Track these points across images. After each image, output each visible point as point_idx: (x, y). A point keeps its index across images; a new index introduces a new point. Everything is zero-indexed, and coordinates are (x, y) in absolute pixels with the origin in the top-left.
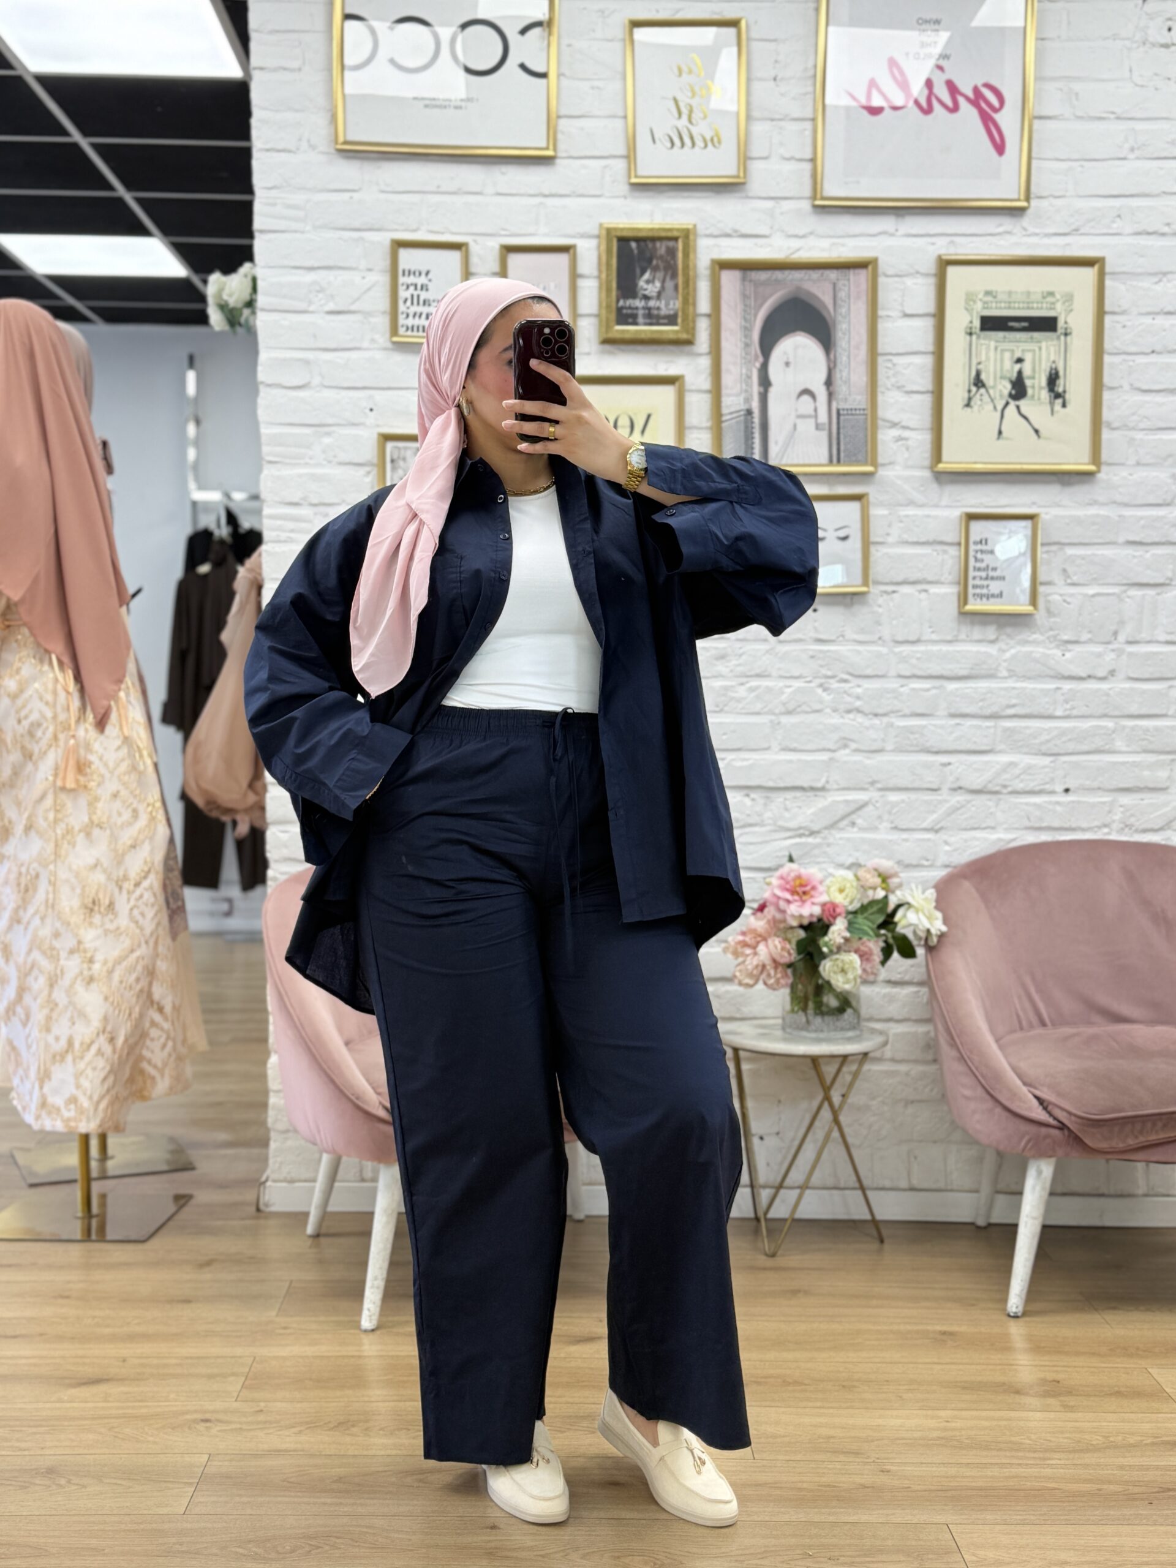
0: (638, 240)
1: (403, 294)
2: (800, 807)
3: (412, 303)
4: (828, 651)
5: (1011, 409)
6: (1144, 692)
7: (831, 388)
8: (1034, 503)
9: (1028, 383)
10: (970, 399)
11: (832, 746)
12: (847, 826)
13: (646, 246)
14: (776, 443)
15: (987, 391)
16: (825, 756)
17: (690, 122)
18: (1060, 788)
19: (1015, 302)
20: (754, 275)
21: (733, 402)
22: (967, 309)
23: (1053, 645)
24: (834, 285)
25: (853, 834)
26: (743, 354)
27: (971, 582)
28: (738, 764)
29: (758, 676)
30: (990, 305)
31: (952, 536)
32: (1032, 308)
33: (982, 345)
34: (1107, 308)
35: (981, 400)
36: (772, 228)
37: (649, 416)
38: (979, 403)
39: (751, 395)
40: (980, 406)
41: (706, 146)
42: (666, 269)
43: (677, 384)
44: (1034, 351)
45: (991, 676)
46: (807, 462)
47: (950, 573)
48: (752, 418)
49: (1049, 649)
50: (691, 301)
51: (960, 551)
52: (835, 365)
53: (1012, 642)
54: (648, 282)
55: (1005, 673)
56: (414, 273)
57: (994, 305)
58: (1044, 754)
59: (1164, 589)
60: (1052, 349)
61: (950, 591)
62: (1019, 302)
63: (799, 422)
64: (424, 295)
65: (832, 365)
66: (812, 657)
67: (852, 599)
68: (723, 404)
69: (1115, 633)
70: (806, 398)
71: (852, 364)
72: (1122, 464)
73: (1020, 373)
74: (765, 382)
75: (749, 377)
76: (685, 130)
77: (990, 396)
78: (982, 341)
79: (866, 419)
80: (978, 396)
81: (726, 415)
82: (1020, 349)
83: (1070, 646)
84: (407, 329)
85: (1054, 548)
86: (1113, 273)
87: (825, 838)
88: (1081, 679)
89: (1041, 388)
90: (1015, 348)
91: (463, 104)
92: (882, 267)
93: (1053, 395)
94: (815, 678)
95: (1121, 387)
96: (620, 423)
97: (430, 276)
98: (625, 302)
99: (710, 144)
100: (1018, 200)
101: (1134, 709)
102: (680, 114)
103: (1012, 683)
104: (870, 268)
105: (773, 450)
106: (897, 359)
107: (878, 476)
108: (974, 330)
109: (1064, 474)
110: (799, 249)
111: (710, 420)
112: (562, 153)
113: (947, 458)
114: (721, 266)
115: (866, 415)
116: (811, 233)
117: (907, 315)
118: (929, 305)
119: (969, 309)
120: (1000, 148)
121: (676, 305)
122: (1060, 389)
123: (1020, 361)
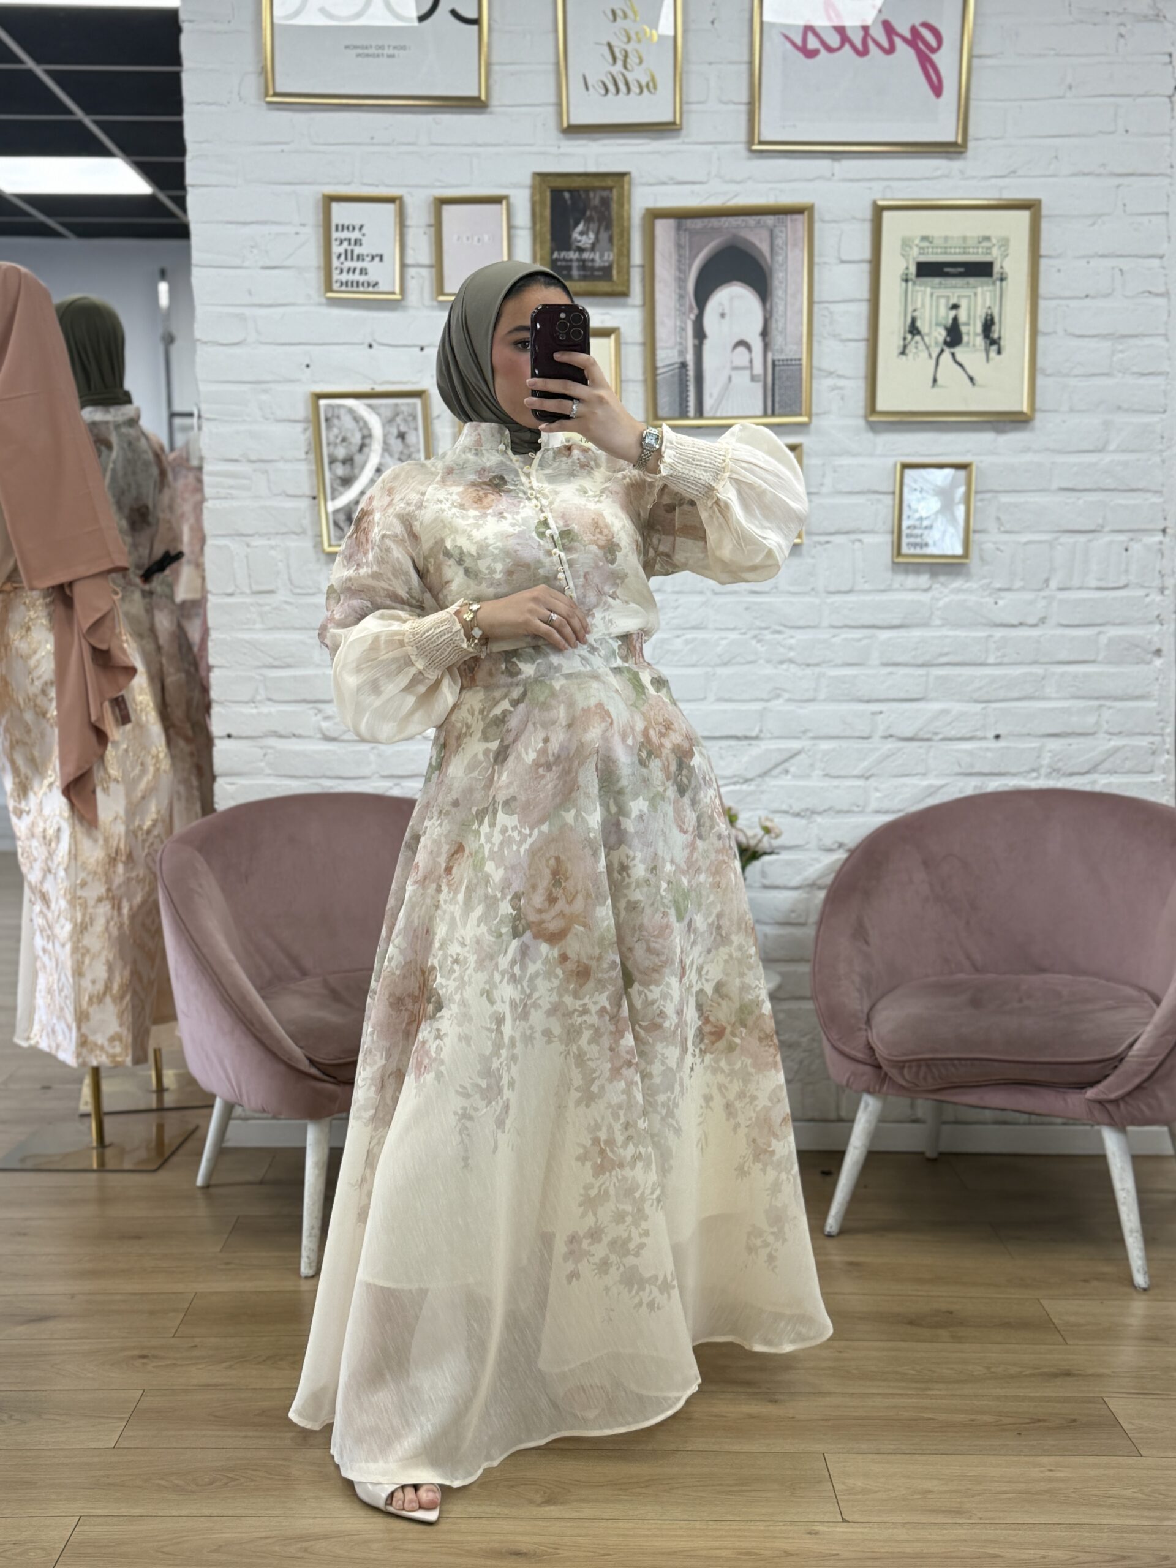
0: (570, 191)
1: (337, 250)
2: (734, 756)
3: (346, 258)
4: (762, 603)
5: (946, 356)
6: (1074, 639)
7: (767, 339)
8: (968, 451)
9: (964, 329)
10: (905, 347)
11: (765, 696)
12: (781, 773)
13: (582, 196)
14: (711, 395)
15: (923, 339)
16: (757, 706)
17: (625, 67)
18: (991, 734)
19: (951, 247)
20: (689, 223)
21: (667, 356)
22: (903, 255)
23: (986, 593)
24: (771, 232)
25: (786, 781)
26: (678, 306)
27: (905, 531)
29: (694, 628)
30: (926, 251)
31: (887, 486)
32: (969, 253)
33: (917, 291)
34: (1043, 252)
35: (916, 348)
36: (708, 174)
38: (914, 350)
39: (686, 348)
40: (916, 353)
41: (641, 92)
42: (600, 221)
43: (613, 337)
44: (969, 297)
45: (925, 625)
46: (741, 413)
47: (884, 523)
48: (687, 370)
49: (982, 597)
50: (625, 252)
51: (894, 499)
52: (771, 314)
53: (946, 591)
54: (582, 233)
55: (938, 622)
56: (348, 228)
57: (930, 250)
58: (977, 701)
59: (1096, 535)
60: (988, 294)
61: (882, 541)
62: (955, 248)
63: (734, 374)
64: (357, 250)
65: (768, 315)
66: (747, 609)
68: (658, 357)
69: (1047, 581)
70: (741, 350)
71: (789, 313)
72: (1055, 411)
73: (955, 319)
74: (700, 335)
75: (683, 329)
76: (621, 77)
77: (925, 344)
78: (918, 288)
79: (801, 370)
80: (913, 343)
81: (660, 368)
82: (956, 295)
83: (1002, 594)
84: (342, 284)
85: (988, 496)
86: (1049, 216)
87: (758, 786)
88: (1013, 626)
89: (976, 335)
90: (951, 294)
91: (396, 52)
92: (817, 212)
93: (988, 342)
94: (750, 629)
95: (1055, 332)
97: (364, 230)
98: (559, 254)
99: (645, 90)
100: (956, 142)
101: (1063, 656)
102: (615, 60)
103: (945, 632)
104: (806, 213)
105: (708, 403)
106: (833, 307)
107: (812, 426)
108: (910, 277)
109: (998, 422)
110: (736, 196)
111: (645, 373)
112: (495, 101)
113: (880, 406)
114: (654, 215)
115: (801, 365)
116: (749, 178)
117: (843, 262)
118: (866, 252)
119: (905, 255)
120: (938, 89)
121: (610, 256)
122: (995, 336)
123: (955, 307)
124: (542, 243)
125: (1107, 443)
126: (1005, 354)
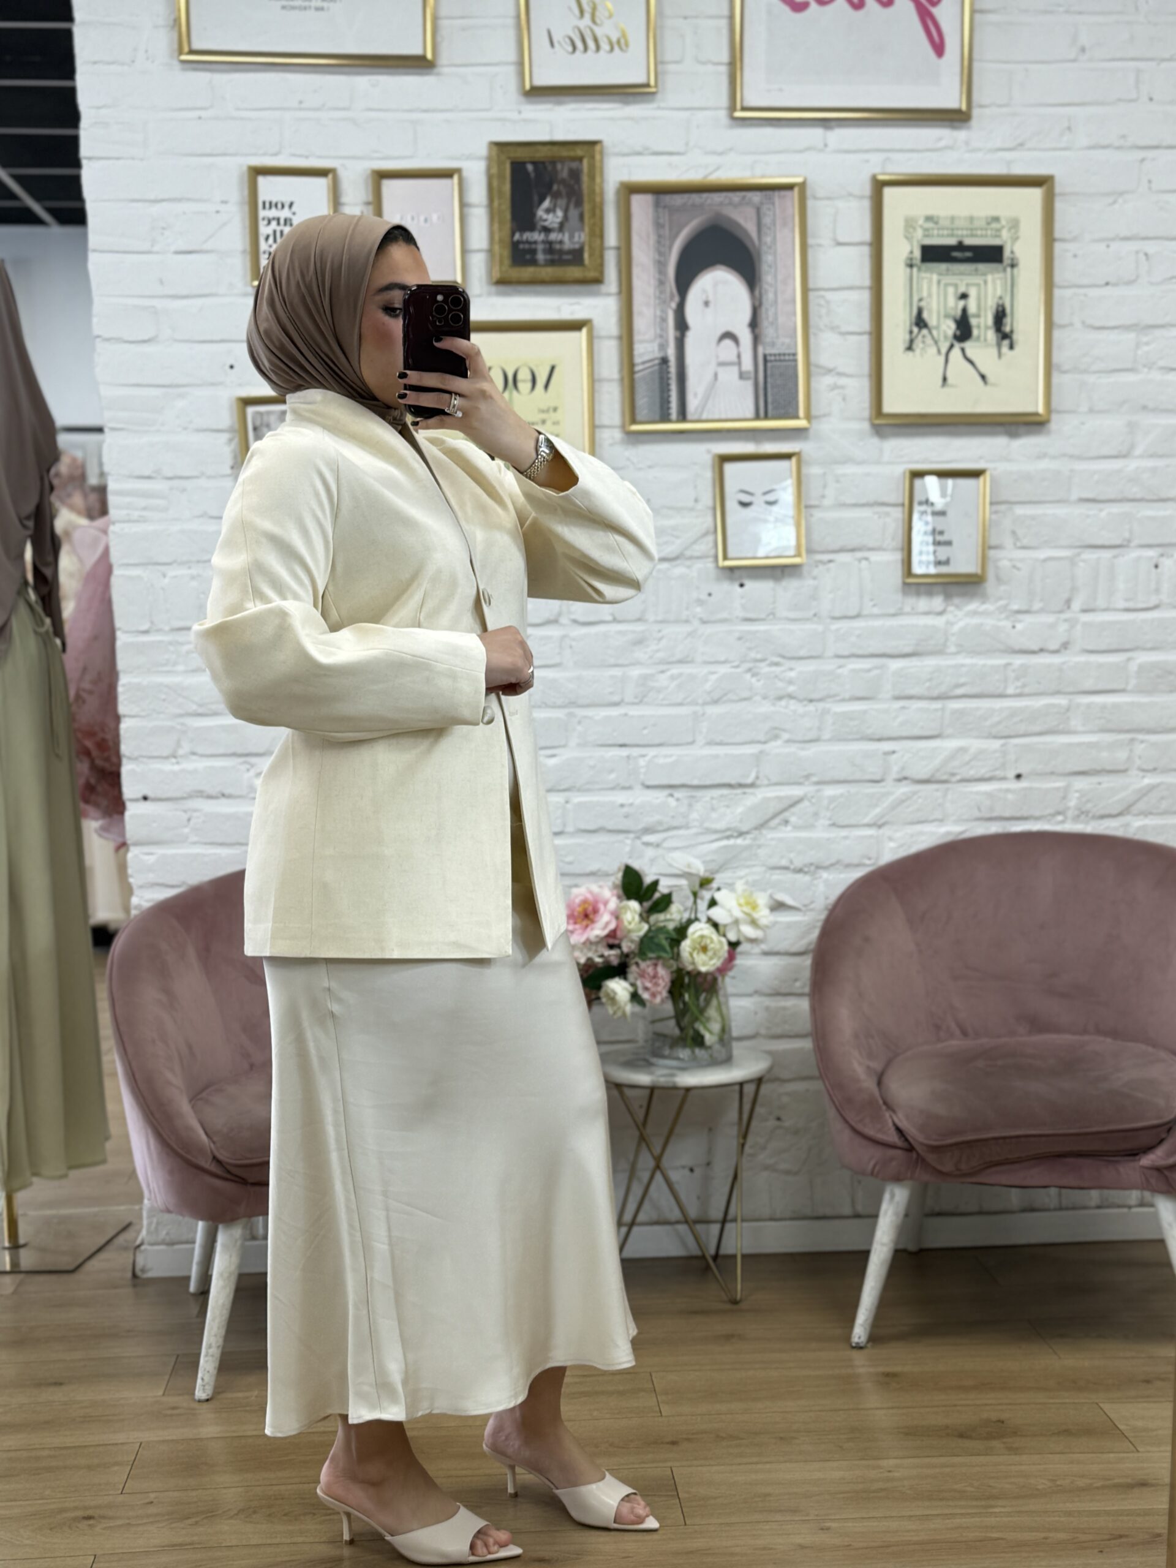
1: (264, 230)
2: (728, 806)
3: (275, 241)
4: (759, 630)
5: (956, 352)
6: (1100, 666)
7: (757, 331)
8: (981, 457)
9: (973, 321)
10: (911, 341)
11: (762, 738)
12: (779, 824)
13: (545, 168)
14: (695, 395)
15: (930, 333)
16: (754, 749)
17: (594, 21)
18: (1012, 774)
19: (958, 229)
20: (668, 200)
21: (646, 350)
22: (906, 237)
23: (1003, 616)
24: (757, 209)
25: (786, 833)
26: (658, 293)
27: (914, 547)
28: (661, 761)
29: (681, 662)
30: (931, 232)
31: (895, 496)
32: (979, 236)
33: (923, 278)
34: (1057, 234)
35: (923, 342)
36: (687, 144)
37: (553, 368)
38: (921, 345)
39: (667, 341)
40: (923, 349)
41: (612, 49)
42: (568, 197)
43: (584, 330)
44: (979, 285)
45: (939, 652)
46: (730, 416)
47: (891, 538)
48: (668, 367)
49: (999, 620)
50: (598, 232)
51: (903, 512)
52: (761, 304)
53: (960, 614)
54: (548, 211)
55: (953, 649)
56: (276, 205)
57: (936, 232)
58: (995, 737)
59: (1122, 550)
60: (998, 282)
61: (890, 559)
62: (962, 229)
63: (721, 370)
65: (757, 304)
66: (740, 639)
67: (783, 572)
68: (636, 352)
69: (1068, 602)
70: (728, 342)
71: (780, 302)
72: (1074, 412)
73: (964, 311)
74: (682, 326)
75: (664, 320)
76: (588, 31)
77: (933, 338)
78: (923, 275)
79: (795, 366)
80: (920, 338)
81: (638, 364)
82: (965, 282)
83: (1020, 617)
85: (1003, 507)
86: (1064, 194)
87: (754, 839)
88: (1033, 652)
90: (958, 282)
92: (811, 190)
93: (1000, 335)
94: (743, 662)
95: (1073, 324)
96: (520, 377)
97: (294, 208)
98: (521, 236)
99: (616, 47)
100: (960, 109)
101: (1090, 684)
102: (581, 11)
103: (961, 660)
104: (796, 190)
105: (692, 403)
106: (829, 295)
107: (811, 432)
108: (914, 262)
109: (1011, 424)
110: (718, 169)
111: (621, 370)
112: (443, 60)
113: (888, 408)
114: (630, 190)
115: (795, 361)
116: (731, 149)
117: (840, 244)
118: (865, 233)
119: (908, 238)
120: (939, 49)
121: (581, 237)
122: (1007, 329)
123: (964, 296)
124: (501, 223)
125: (1132, 447)
126: (1018, 348)
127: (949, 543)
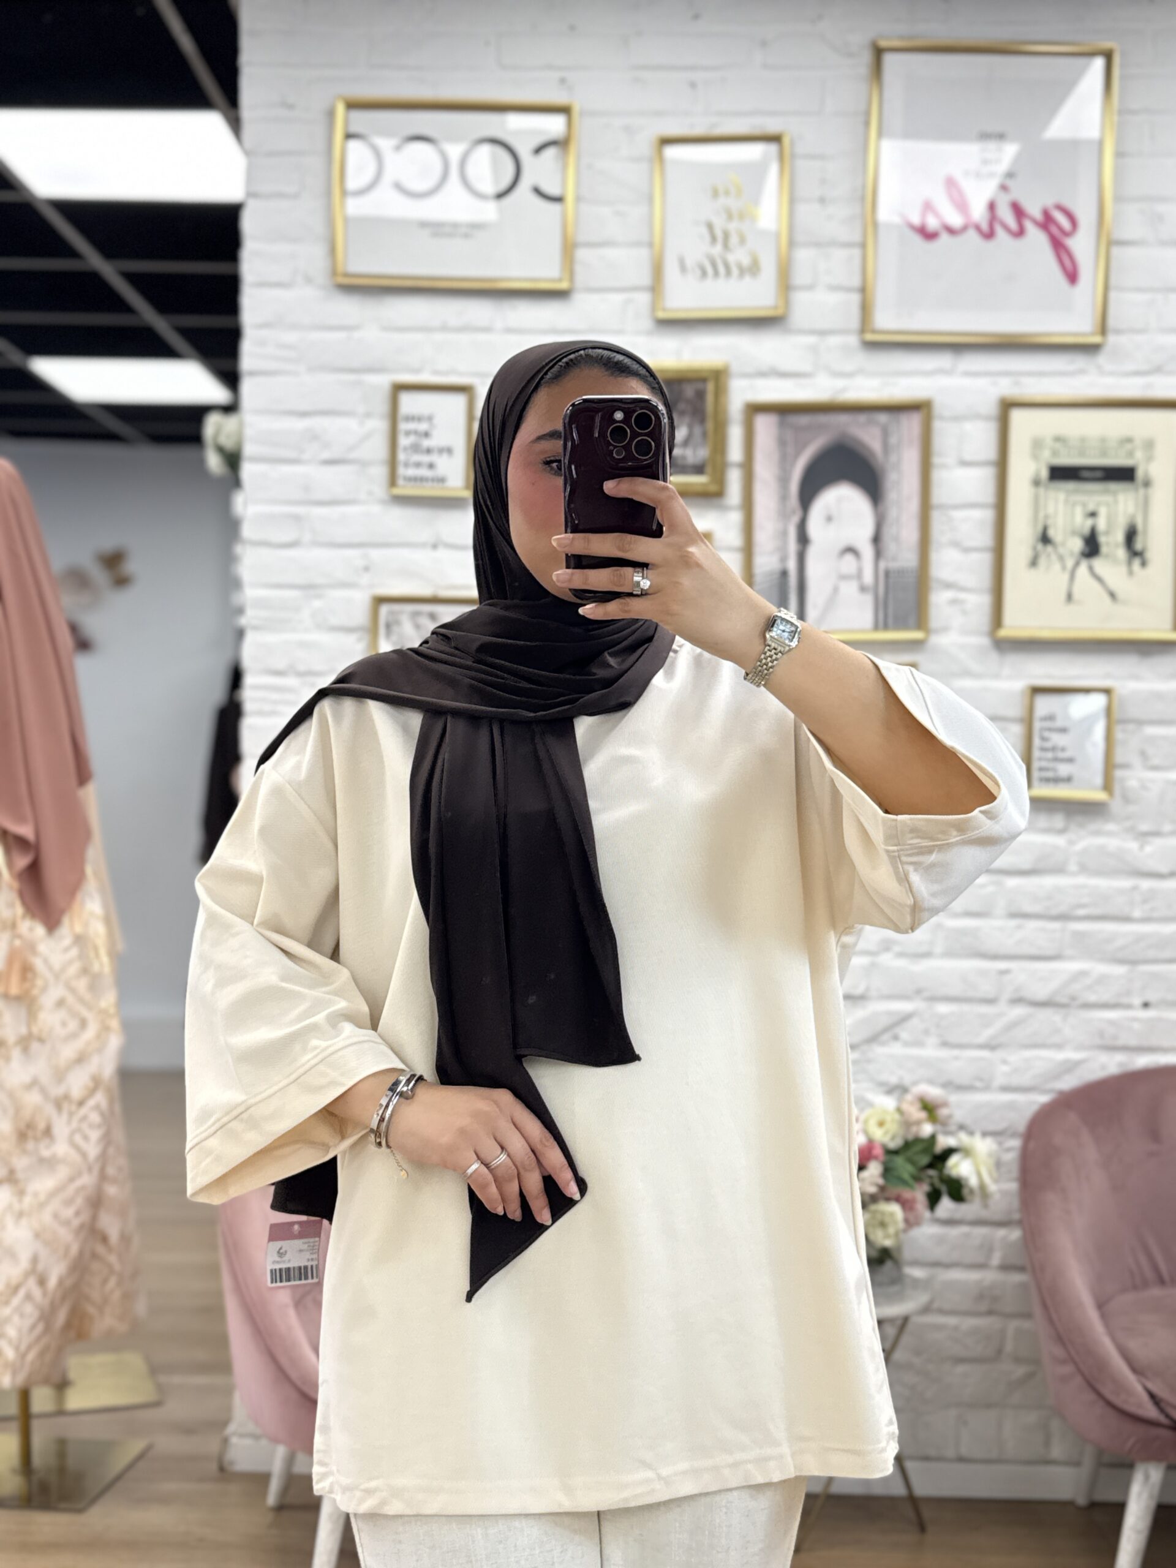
1: (403, 442)
3: (414, 451)
5: (1083, 569)
7: (879, 546)
8: (1109, 675)
9: (1102, 539)
10: (1035, 558)
11: (872, 949)
12: (889, 1040)
14: (814, 607)
15: (1056, 549)
16: (864, 960)
17: (725, 248)
18: (1137, 1001)
19: (1088, 450)
20: (794, 419)
21: (766, 562)
22: (1033, 457)
23: (1130, 837)
24: (884, 429)
25: (896, 1049)
26: (780, 509)
27: (1035, 764)
30: (1061, 452)
31: (1014, 711)
32: (1109, 457)
33: (1050, 497)
35: (1048, 559)
36: (815, 365)
38: (1045, 562)
39: (787, 554)
41: (742, 275)
42: (694, 414)
44: (1109, 504)
45: (1059, 870)
46: (848, 628)
48: (788, 578)
49: (1126, 841)
50: (721, 449)
51: (1024, 728)
52: (884, 519)
53: (1083, 833)
55: (1074, 869)
56: (416, 419)
57: (1065, 453)
58: (1121, 962)
60: (1131, 501)
62: (1093, 450)
63: (841, 583)
64: (426, 443)
65: (880, 519)
68: (756, 563)
70: (849, 558)
71: (904, 518)
73: (1093, 529)
74: (803, 539)
75: (785, 533)
76: (720, 259)
77: (1058, 554)
78: (1051, 493)
80: (1044, 554)
81: (757, 576)
82: (1094, 501)
83: (1150, 839)
84: (406, 479)
85: (1131, 727)
88: (1163, 876)
89: (1117, 546)
90: (1087, 501)
91: (471, 230)
92: (938, 409)
93: (1130, 553)
97: (433, 422)
99: (747, 274)
100: (1093, 334)
102: (714, 239)
103: (1082, 880)
104: (923, 410)
105: (811, 614)
106: (956, 512)
107: (930, 645)
108: (1041, 481)
110: (844, 390)
112: (580, 285)
113: (1008, 623)
114: (755, 409)
116: (860, 371)
117: (965, 464)
118: (990, 452)
119: (1035, 457)
120: (1072, 277)
121: (704, 453)
122: (1138, 546)
123: (1093, 514)
126: (1151, 570)
127: (1070, 760)
